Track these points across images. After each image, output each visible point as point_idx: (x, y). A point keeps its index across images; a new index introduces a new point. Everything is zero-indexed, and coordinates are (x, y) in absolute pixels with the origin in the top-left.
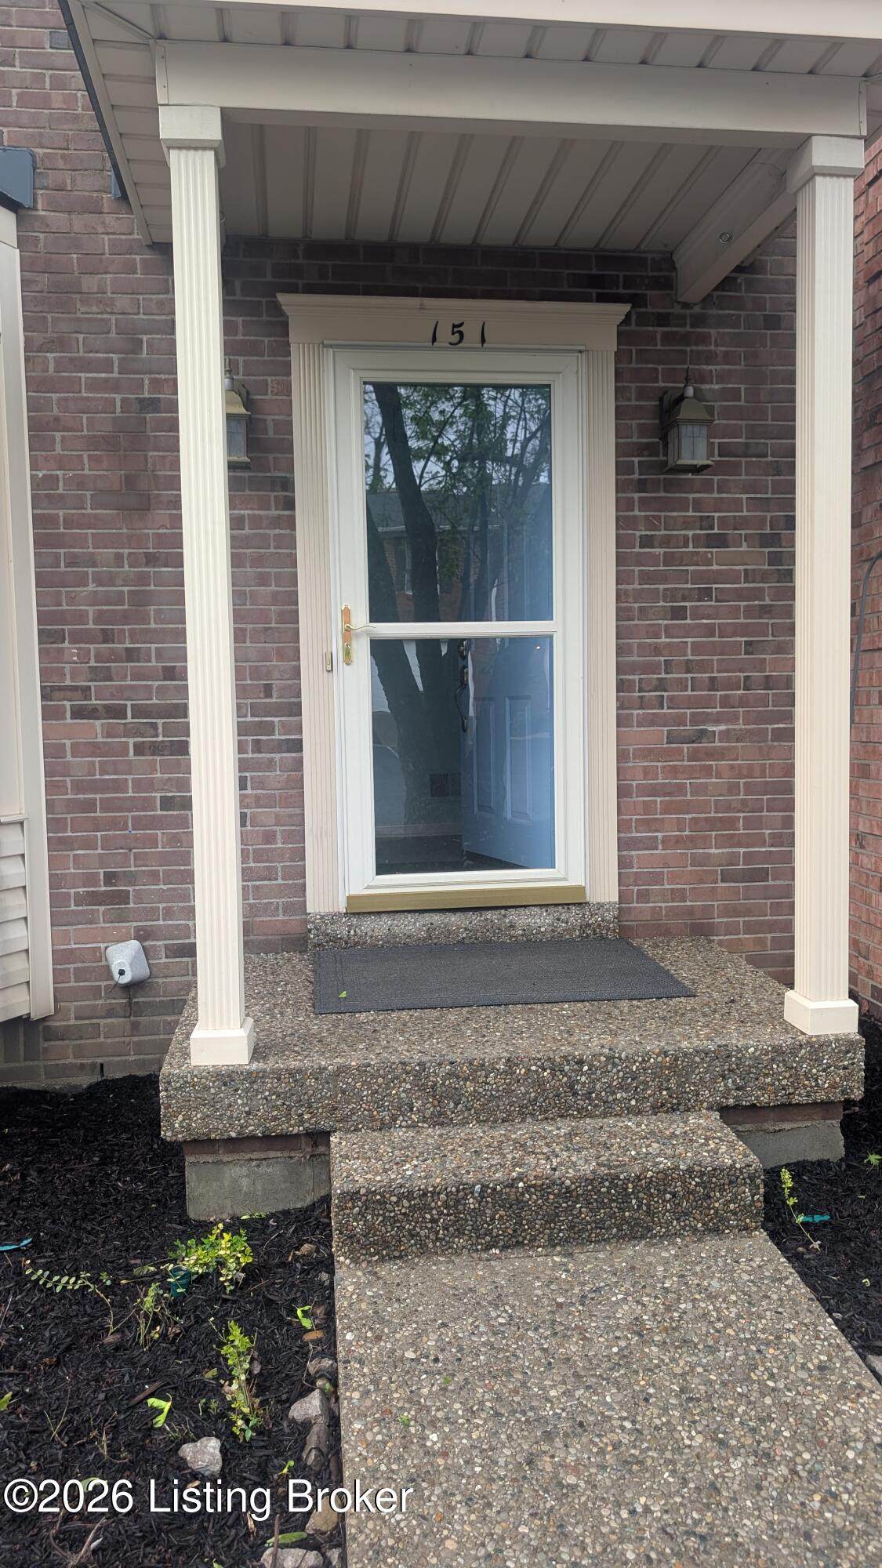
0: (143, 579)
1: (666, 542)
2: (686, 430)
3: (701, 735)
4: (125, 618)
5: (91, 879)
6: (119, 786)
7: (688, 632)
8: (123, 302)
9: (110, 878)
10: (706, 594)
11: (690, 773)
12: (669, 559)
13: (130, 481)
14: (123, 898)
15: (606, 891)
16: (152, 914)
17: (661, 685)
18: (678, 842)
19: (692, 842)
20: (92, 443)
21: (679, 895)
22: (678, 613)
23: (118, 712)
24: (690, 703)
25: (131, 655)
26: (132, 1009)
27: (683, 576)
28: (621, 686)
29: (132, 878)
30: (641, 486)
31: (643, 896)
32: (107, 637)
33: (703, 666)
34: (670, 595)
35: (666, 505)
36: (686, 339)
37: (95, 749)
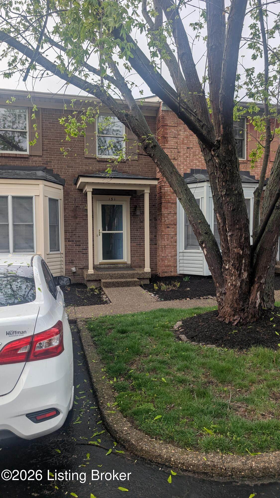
0: (76, 226)
1: (136, 222)
2: (137, 210)
3: (140, 244)
4: (74, 230)
5: (70, 260)
6: (73, 250)
7: (138, 232)
8: (74, 195)
9: (72, 260)
10: (140, 228)
11: (139, 248)
12: (136, 224)
13: (75, 215)
14: (73, 262)
15: (129, 262)
16: (76, 264)
17: (135, 239)
18: (138, 257)
19: (139, 257)
20: (71, 211)
21: (138, 263)
22: (137, 230)
23: (73, 241)
24: (139, 240)
25: (75, 235)
26: (74, 276)
27: (138, 226)
28: (131, 239)
29: (74, 260)
30: (133, 216)
31: (134, 263)
32: (72, 233)
33: (140, 236)
34: (136, 228)
35: (136, 218)
36: (138, 199)
37: (70, 245)
